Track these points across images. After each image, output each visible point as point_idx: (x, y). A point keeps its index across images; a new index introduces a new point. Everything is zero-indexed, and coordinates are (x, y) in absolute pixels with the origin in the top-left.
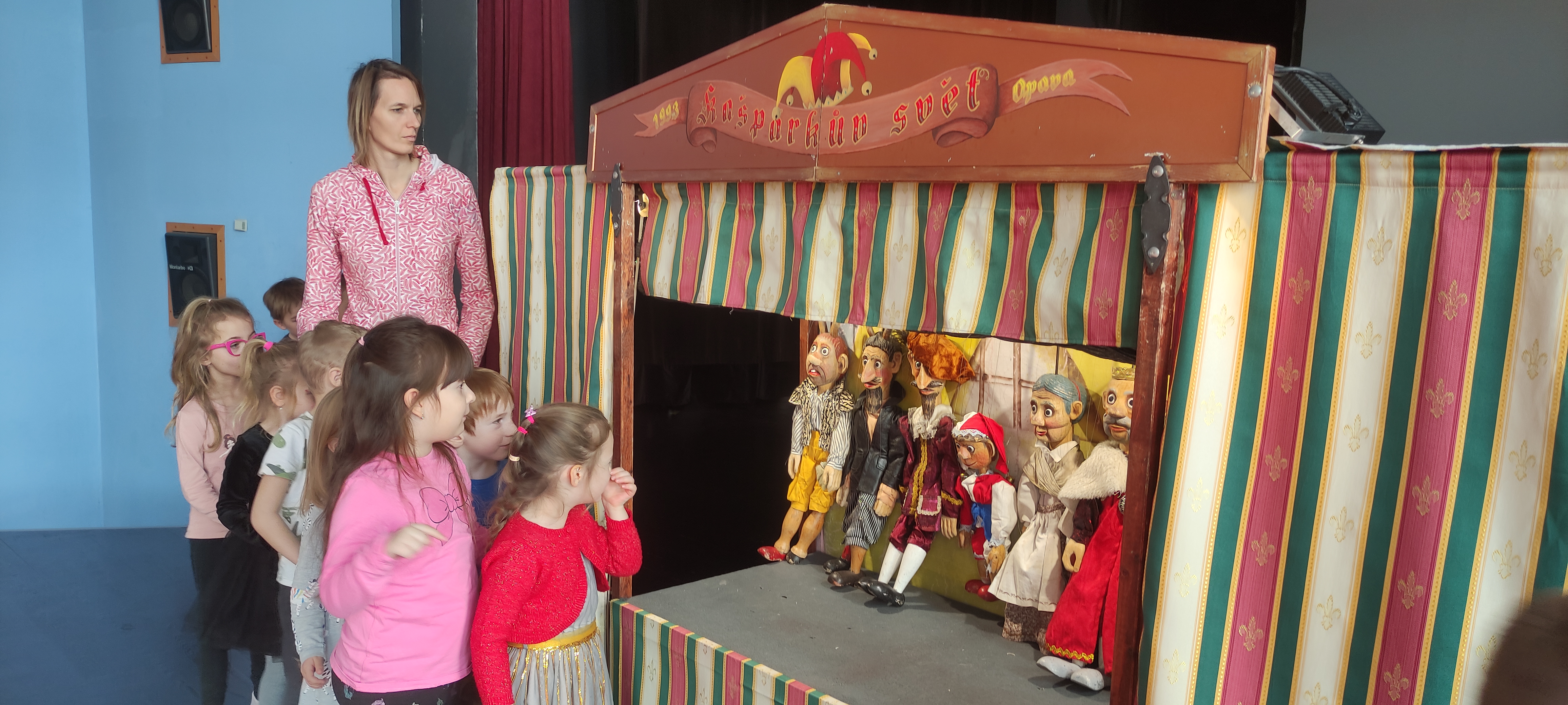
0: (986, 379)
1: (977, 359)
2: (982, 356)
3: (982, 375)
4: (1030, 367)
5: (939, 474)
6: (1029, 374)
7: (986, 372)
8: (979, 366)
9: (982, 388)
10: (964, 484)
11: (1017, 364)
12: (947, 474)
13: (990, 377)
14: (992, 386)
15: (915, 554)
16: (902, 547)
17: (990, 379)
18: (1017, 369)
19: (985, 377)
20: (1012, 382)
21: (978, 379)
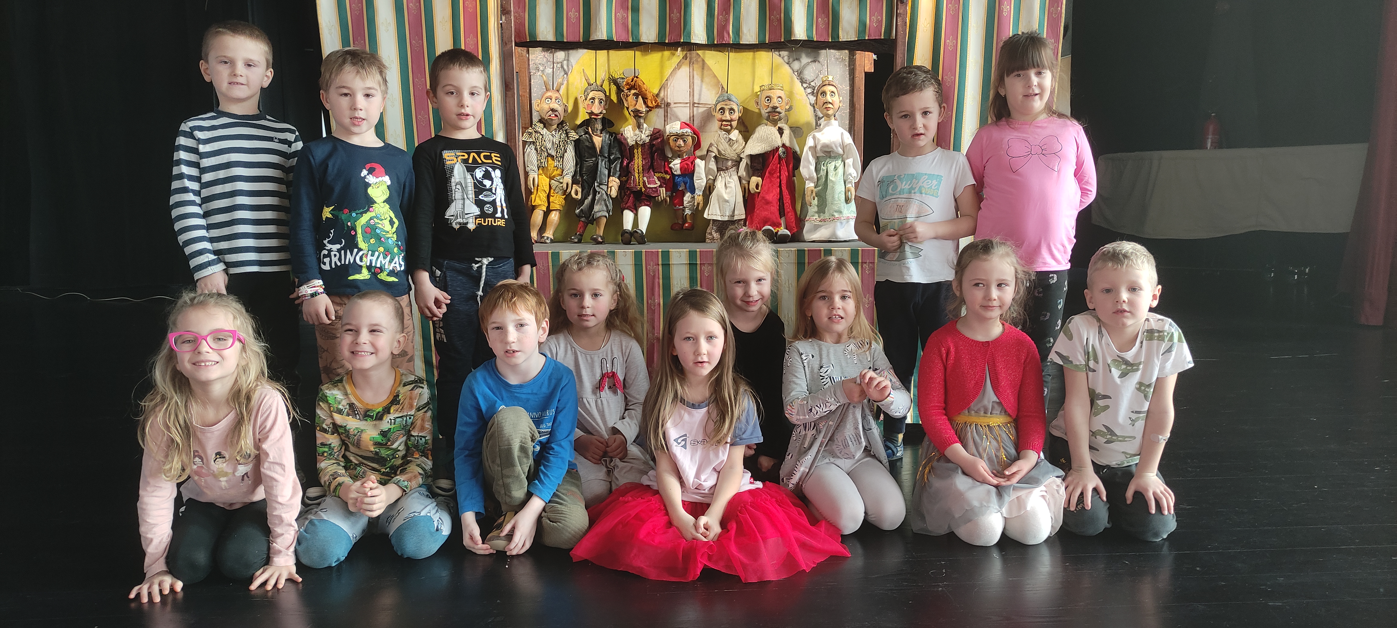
0: (669, 106)
1: (662, 95)
2: (666, 93)
3: (666, 104)
4: (700, 95)
5: (652, 163)
6: (699, 99)
7: (669, 101)
8: (663, 99)
9: (666, 111)
10: (671, 165)
11: (692, 94)
12: (658, 162)
13: (672, 104)
14: (675, 109)
15: (645, 212)
16: (635, 209)
17: (672, 105)
18: (691, 97)
19: (668, 105)
20: (688, 105)
21: (663, 106)
